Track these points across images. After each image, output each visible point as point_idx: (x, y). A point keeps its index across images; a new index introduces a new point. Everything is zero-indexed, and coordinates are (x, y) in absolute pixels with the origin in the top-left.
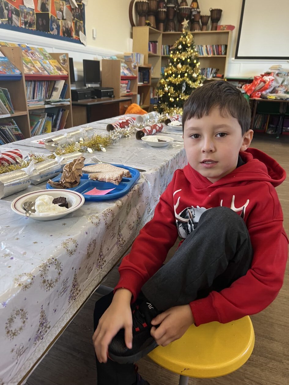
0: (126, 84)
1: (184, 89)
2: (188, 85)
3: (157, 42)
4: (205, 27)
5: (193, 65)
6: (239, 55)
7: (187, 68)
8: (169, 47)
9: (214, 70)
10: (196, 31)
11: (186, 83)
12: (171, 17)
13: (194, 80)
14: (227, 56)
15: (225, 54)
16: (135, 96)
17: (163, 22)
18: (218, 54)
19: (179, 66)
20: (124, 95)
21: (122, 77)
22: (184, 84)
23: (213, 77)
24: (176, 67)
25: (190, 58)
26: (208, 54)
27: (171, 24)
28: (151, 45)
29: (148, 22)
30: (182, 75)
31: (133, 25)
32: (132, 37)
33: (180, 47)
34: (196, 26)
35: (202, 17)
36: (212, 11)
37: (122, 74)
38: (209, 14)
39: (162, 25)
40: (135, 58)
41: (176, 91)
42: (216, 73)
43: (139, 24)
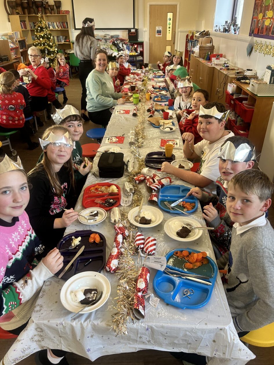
0: (14, 52)
1: (46, 52)
2: (48, 50)
3: (25, 21)
4: (53, 12)
5: (48, 39)
6: (76, 28)
7: (46, 40)
8: (34, 23)
9: (64, 38)
10: (48, 15)
11: (47, 49)
12: (31, 6)
13: (51, 47)
14: (69, 29)
15: (68, 28)
16: (20, 58)
17: (26, 8)
18: (64, 28)
19: (41, 39)
20: (14, 58)
21: (11, 49)
22: (46, 49)
23: (65, 42)
24: (39, 40)
25: (46, 35)
26: (58, 27)
27: (32, 10)
28: (22, 24)
29: (17, 11)
30: (44, 45)
31: (8, 14)
32: (9, 21)
33: (39, 28)
34: (47, 11)
35: (49, 6)
36: (55, 2)
37: (10, 47)
38: (53, 4)
39: (26, 10)
40: (15, 35)
41: (43, 53)
42: (65, 39)
43: (12, 14)
